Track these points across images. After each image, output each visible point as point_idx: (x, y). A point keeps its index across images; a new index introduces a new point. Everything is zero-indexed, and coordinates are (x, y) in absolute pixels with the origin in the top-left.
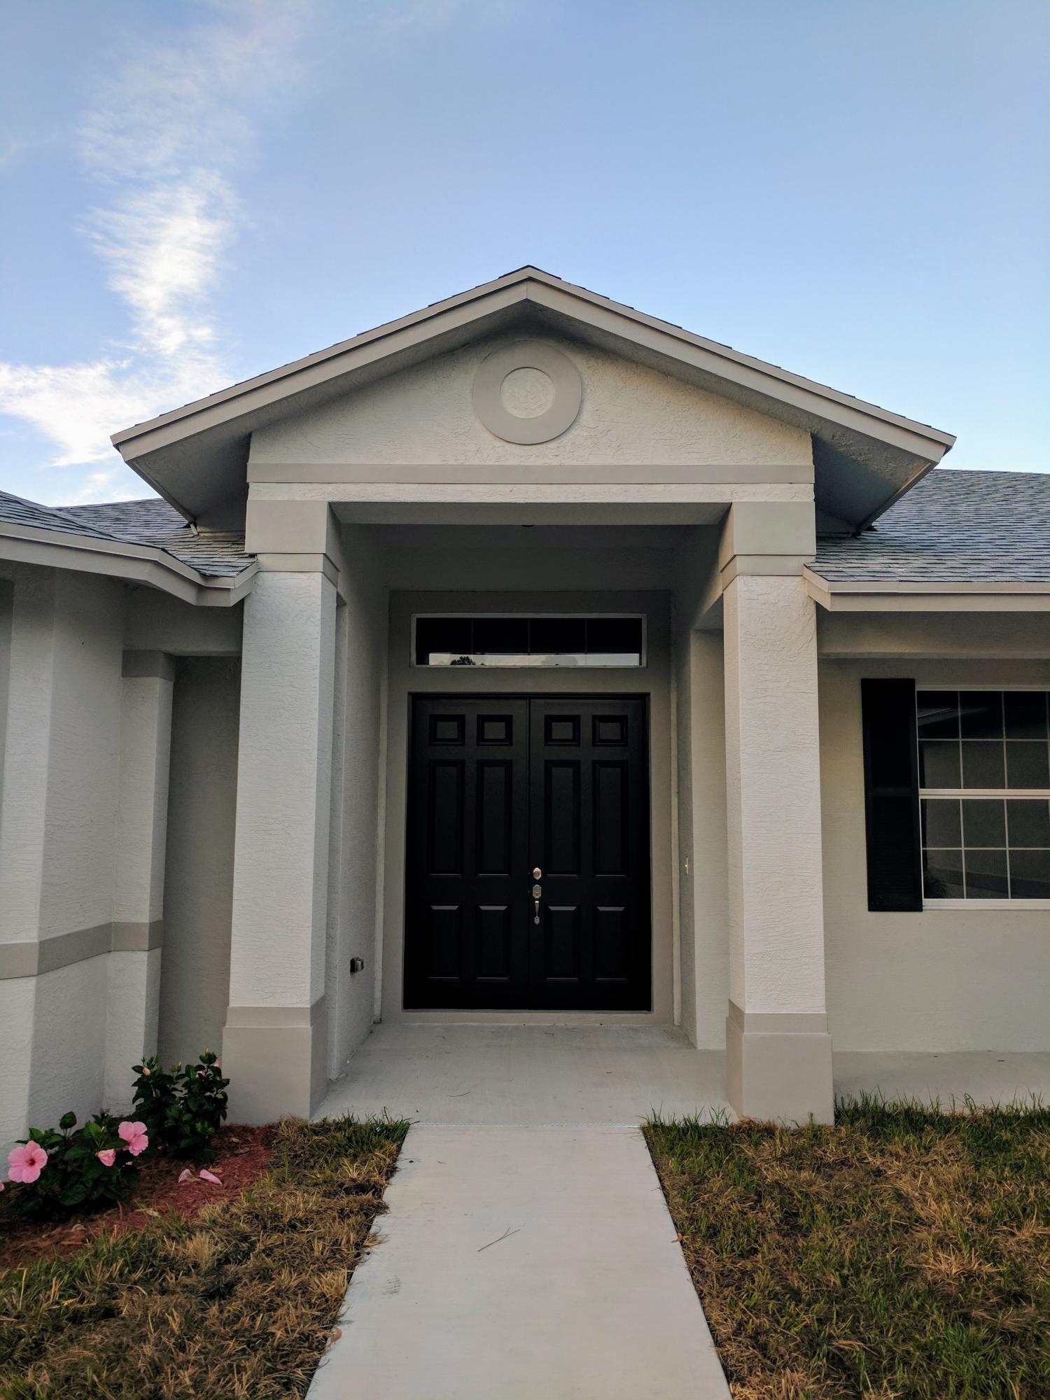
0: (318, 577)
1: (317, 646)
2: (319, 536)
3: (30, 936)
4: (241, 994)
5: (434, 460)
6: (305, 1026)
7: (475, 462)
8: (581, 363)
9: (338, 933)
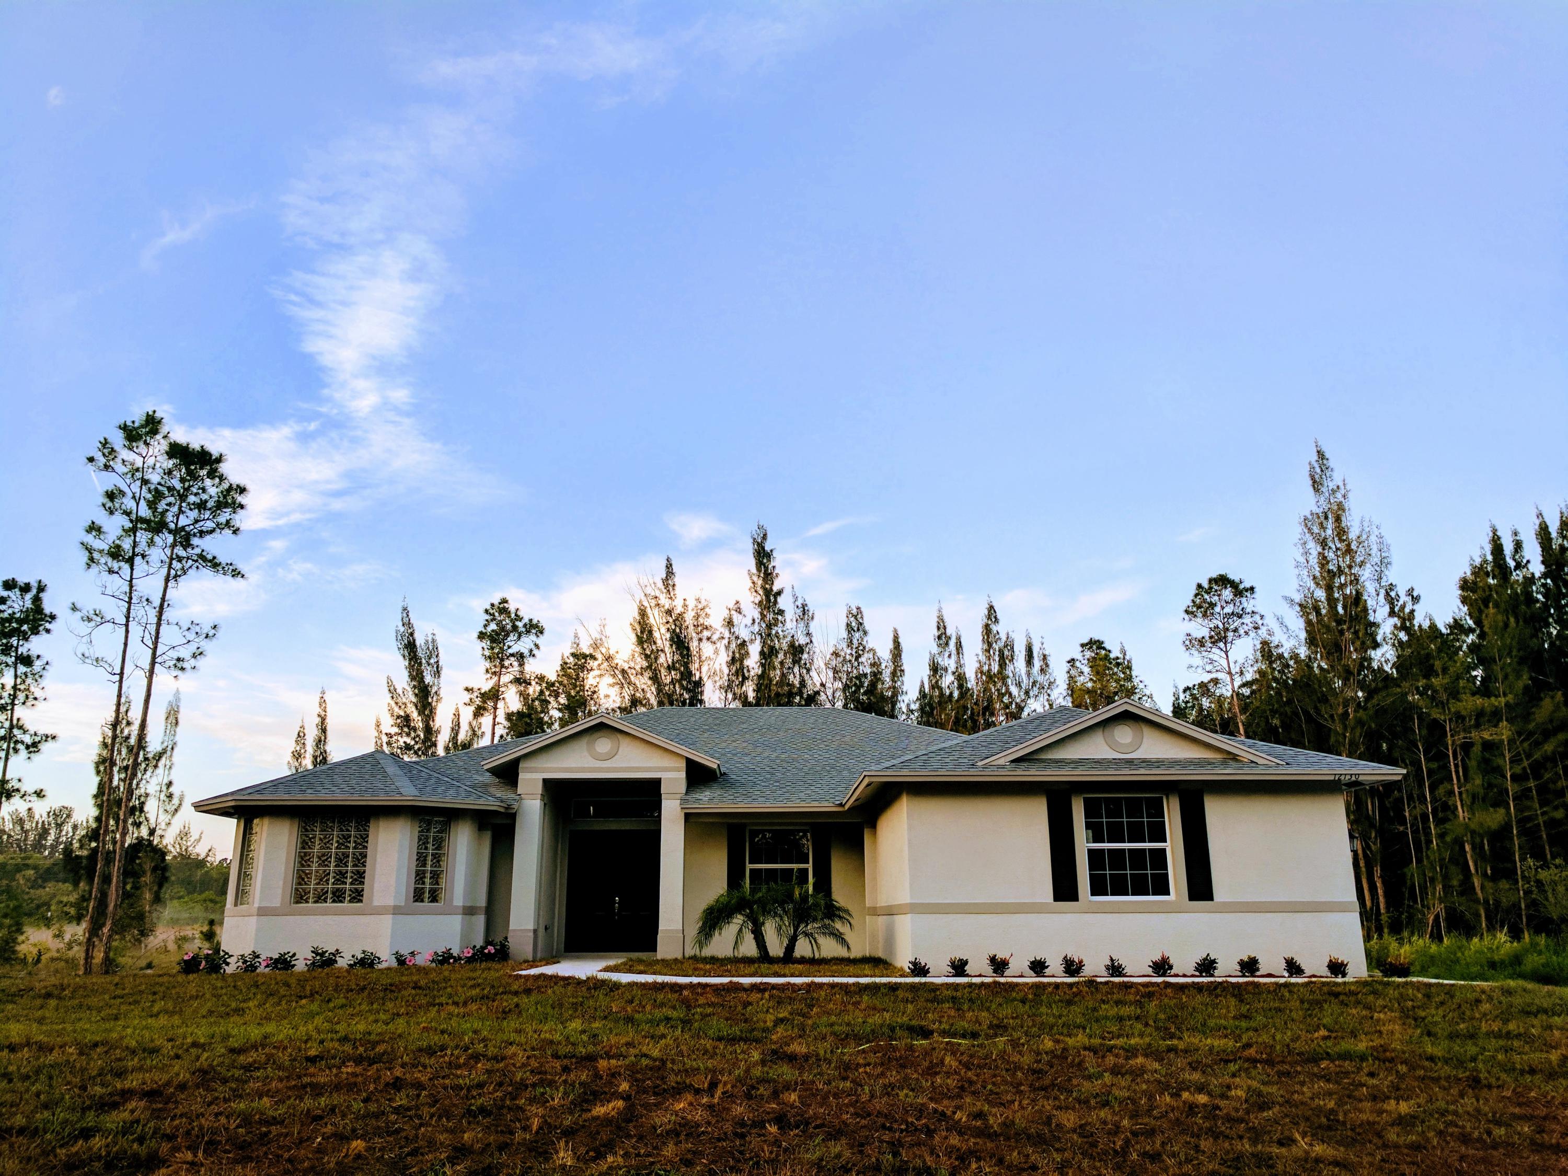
0: (539, 801)
1: (538, 821)
2: (539, 788)
3: (460, 904)
4: (513, 926)
5: (573, 765)
6: (531, 934)
7: (586, 766)
8: (619, 736)
9: (541, 913)
